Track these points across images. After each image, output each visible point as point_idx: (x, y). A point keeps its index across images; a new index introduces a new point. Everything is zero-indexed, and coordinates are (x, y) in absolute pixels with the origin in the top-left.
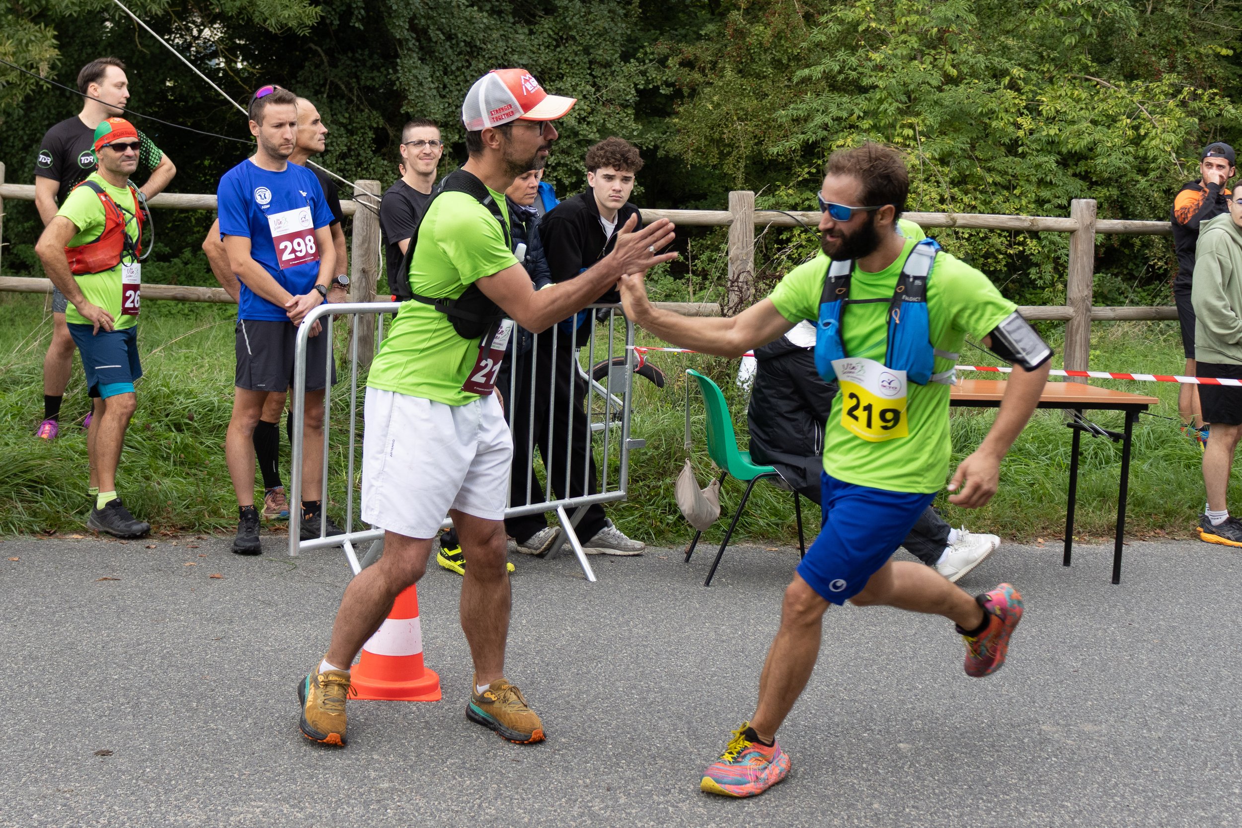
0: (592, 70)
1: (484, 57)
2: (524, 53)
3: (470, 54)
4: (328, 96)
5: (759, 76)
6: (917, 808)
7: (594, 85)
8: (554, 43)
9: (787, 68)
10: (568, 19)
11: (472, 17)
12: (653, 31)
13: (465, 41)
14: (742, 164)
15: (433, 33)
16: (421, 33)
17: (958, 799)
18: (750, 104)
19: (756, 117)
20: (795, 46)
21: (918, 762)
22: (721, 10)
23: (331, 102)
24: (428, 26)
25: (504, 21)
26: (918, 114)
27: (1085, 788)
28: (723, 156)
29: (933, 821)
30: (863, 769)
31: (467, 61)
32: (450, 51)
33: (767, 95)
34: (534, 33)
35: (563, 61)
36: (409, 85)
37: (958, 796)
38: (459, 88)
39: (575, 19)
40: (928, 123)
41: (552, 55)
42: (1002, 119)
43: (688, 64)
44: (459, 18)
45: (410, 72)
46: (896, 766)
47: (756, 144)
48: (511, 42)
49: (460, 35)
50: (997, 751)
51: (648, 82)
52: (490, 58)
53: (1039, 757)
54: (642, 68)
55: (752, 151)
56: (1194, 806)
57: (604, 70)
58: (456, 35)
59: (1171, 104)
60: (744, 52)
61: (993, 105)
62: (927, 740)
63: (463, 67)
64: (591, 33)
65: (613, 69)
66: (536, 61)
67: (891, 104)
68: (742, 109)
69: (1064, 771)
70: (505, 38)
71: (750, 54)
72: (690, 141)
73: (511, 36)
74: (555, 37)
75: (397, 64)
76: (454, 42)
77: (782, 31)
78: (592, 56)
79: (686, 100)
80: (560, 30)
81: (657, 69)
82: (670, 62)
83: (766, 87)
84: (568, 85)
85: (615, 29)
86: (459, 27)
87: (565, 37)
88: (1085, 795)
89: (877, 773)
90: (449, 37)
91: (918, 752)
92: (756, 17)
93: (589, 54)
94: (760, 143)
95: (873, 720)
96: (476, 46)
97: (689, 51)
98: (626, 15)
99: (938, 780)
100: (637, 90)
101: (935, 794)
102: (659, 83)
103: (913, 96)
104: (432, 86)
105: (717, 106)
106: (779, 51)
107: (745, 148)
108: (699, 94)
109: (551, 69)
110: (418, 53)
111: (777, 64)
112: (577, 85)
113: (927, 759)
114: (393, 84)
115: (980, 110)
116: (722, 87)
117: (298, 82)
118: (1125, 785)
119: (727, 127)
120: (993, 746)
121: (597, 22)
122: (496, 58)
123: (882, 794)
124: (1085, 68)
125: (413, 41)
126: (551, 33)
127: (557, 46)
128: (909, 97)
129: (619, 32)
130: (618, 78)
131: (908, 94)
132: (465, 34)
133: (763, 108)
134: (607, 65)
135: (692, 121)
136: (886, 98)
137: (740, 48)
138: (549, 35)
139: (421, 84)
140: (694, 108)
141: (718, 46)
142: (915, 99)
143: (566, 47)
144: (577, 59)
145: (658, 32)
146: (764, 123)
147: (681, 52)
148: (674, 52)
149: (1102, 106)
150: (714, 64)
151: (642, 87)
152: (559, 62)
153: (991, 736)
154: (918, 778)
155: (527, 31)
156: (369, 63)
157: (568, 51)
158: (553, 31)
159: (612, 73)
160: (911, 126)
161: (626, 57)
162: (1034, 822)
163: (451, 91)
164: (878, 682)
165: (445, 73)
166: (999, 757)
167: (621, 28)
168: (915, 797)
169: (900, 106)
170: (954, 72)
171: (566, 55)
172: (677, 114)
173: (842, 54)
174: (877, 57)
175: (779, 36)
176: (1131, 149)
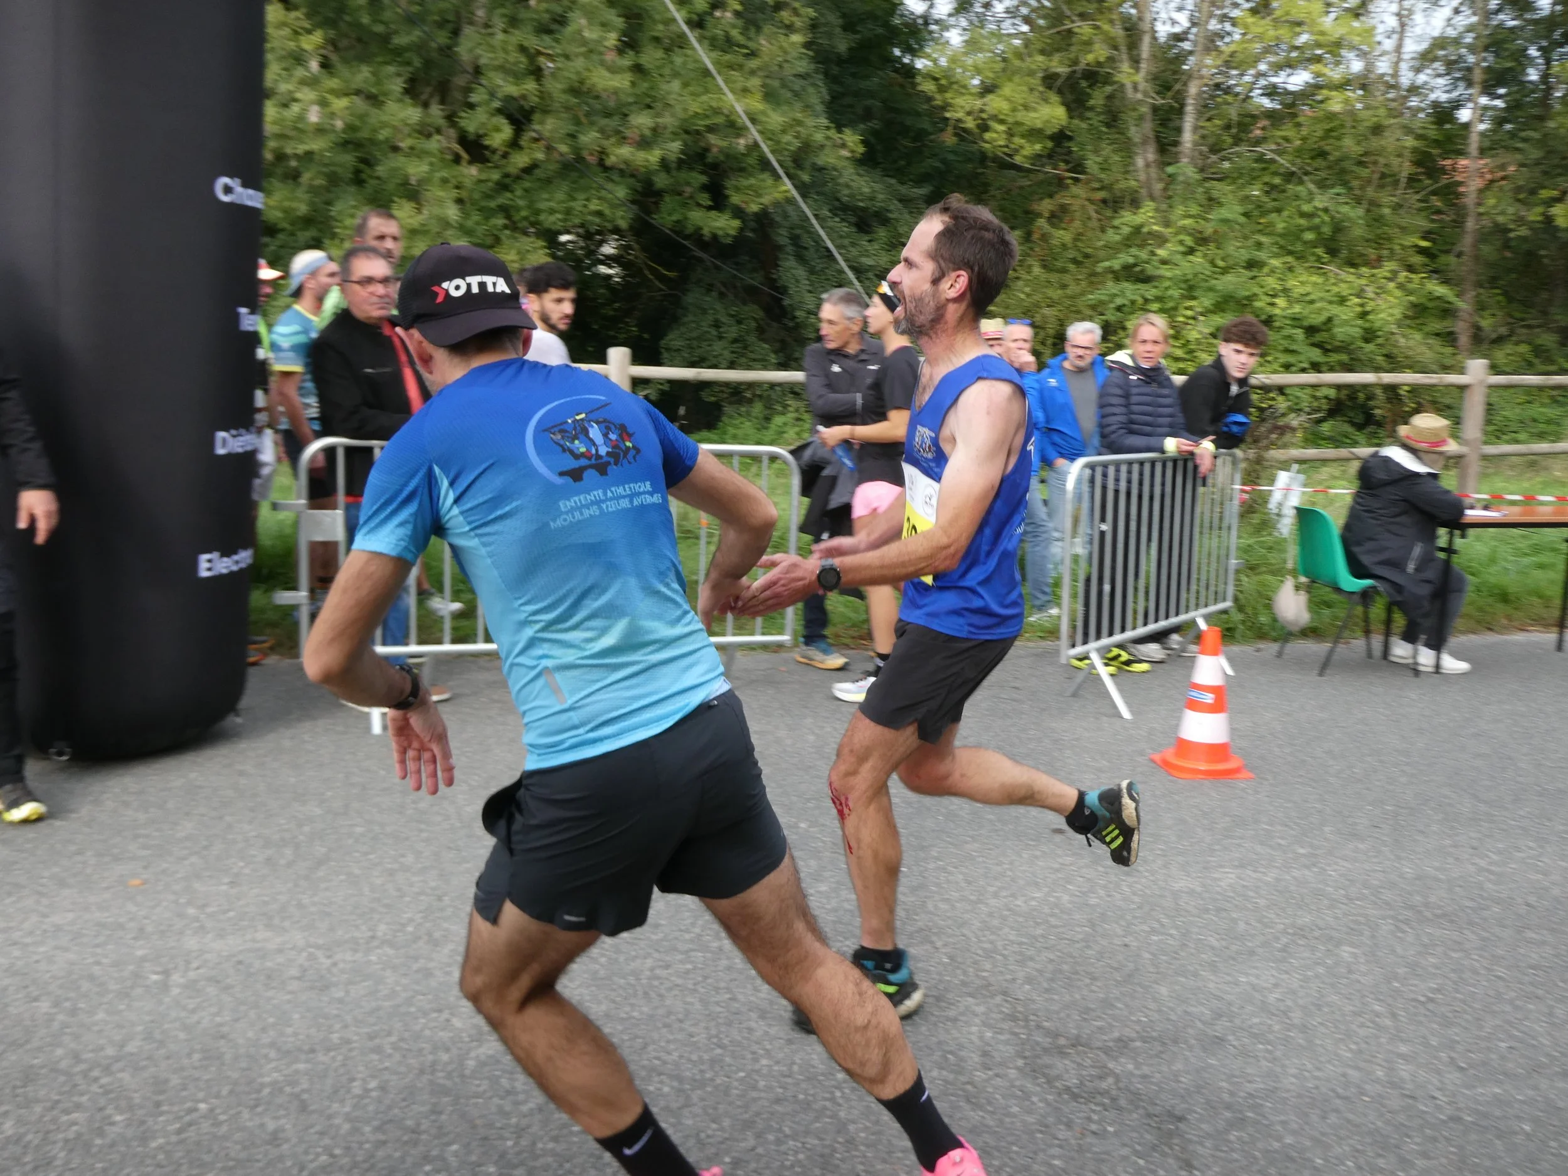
10: (899, 229)
16: (796, 240)
20: (1090, 247)
26: (1194, 298)
33: (1069, 286)
34: (873, 240)
36: (789, 282)
40: (1205, 305)
42: (1262, 300)
45: (789, 271)
59: (1392, 285)
60: (1048, 251)
61: (1256, 290)
67: (1174, 291)
71: (1054, 253)
73: (857, 242)
75: (778, 265)
83: (1068, 279)
92: (1057, 224)
106: (1076, 251)
110: (793, 256)
114: (775, 281)
115: (1243, 294)
116: (1031, 281)
124: (1319, 259)
128: (1189, 285)
131: (1188, 282)
136: (1171, 286)
149: (1335, 289)
169: (1182, 292)
170: (1221, 263)
173: (1134, 251)
174: (1162, 253)
175: (1078, 237)
176: (1360, 322)
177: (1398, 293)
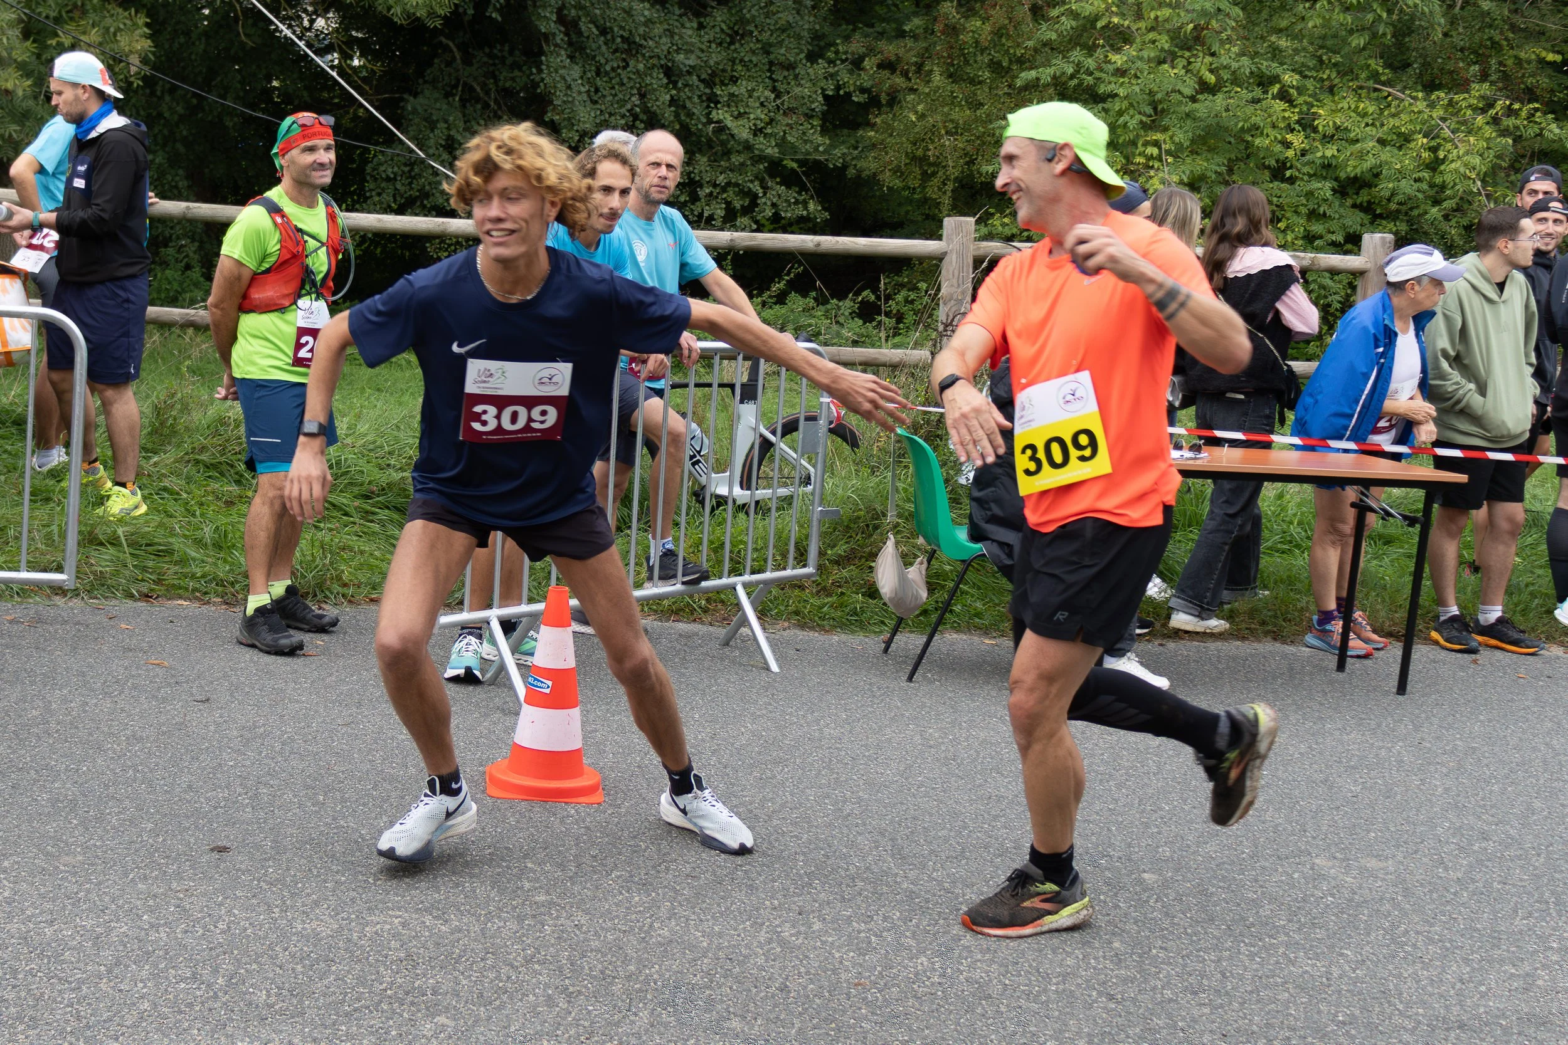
0: (772, 72)
1: (644, 55)
2: (692, 52)
3: (628, 51)
4: (461, 99)
5: (974, 81)
6: (1165, 949)
7: (774, 90)
8: (728, 39)
9: (1007, 72)
10: (745, 11)
12: (844, 27)
13: (622, 37)
14: (950, 187)
15: (585, 26)
16: (569, 25)
17: (1215, 941)
18: (962, 115)
19: (969, 130)
20: (1018, 45)
21: (1166, 896)
23: (464, 106)
24: (579, 18)
25: (669, 12)
26: (1165, 129)
27: (1369, 934)
28: (926, 177)
29: (1185, 966)
30: (1100, 901)
31: (624, 60)
32: (604, 48)
33: (982, 105)
34: (705, 27)
35: (737, 61)
36: (555, 87)
37: (1214, 937)
38: (613, 92)
39: (753, 12)
40: (1177, 140)
41: (724, 53)
42: (1268, 136)
43: (888, 66)
44: (616, 9)
45: (556, 72)
46: (1140, 899)
47: (967, 163)
48: (677, 38)
49: (616, 29)
50: (1261, 886)
51: (838, 88)
52: (651, 57)
53: (1313, 896)
54: (831, 70)
55: (962, 172)
56: (1502, 961)
57: (786, 73)
58: (611, 29)
59: (1480, 120)
60: (956, 52)
61: (1256, 120)
62: (1177, 870)
63: (619, 67)
64: (772, 28)
65: (797, 71)
66: (706, 62)
67: (1132, 117)
68: (952, 121)
69: (1342, 913)
70: (670, 33)
71: (964, 55)
72: (887, 158)
73: (676, 31)
74: (729, 32)
75: (541, 62)
76: (609, 37)
77: (1004, 27)
79: (884, 109)
80: (735, 24)
81: (851, 72)
82: (867, 63)
83: (982, 94)
84: (743, 90)
85: (800, 23)
86: (615, 20)
87: (741, 32)
88: (1368, 943)
89: (1117, 907)
90: (604, 31)
91: (1166, 884)
92: (971, 9)
93: (768, 53)
94: (972, 162)
95: (1111, 845)
96: (635, 42)
97: (889, 49)
98: (814, 7)
99: (1191, 918)
100: (826, 97)
101: (1187, 934)
102: (852, 89)
103: (1160, 107)
104: (583, 89)
105: (922, 117)
106: (998, 52)
107: (954, 168)
108: (900, 102)
109: (724, 71)
110: (566, 50)
111: (996, 67)
112: (754, 90)
113: (1178, 893)
114: (536, 86)
115: (1240, 125)
116: (928, 94)
117: (425, 82)
118: (1417, 933)
119: (933, 142)
120: (1256, 881)
121: (780, 15)
122: (659, 58)
123: (1123, 931)
124: (1374, 76)
125: (562, 36)
126: (724, 27)
127: (732, 43)
128: (1155, 109)
129: (806, 27)
130: (803, 82)
131: (1154, 105)
132: (622, 28)
133: (977, 120)
134: (790, 67)
135: (891, 135)
136: (1127, 109)
137: (952, 48)
138: (722, 30)
139: (569, 87)
140: (893, 119)
141: (925, 45)
142: (1163, 110)
143: (742, 45)
144: (754, 59)
145: (851, 27)
146: (978, 138)
147: (880, 51)
148: (871, 51)
149: (1393, 122)
150: (919, 67)
151: (831, 93)
152: (733, 61)
153: (1254, 868)
154: (1167, 914)
155: (695, 25)
156: (509, 60)
157: (743, 50)
158: (728, 26)
159: (796, 77)
160: (1156, 144)
161: (812, 58)
162: (1306, 972)
163: (604, 96)
164: (1116, 800)
165: (598, 73)
166: (1263, 893)
168: (1164, 936)
169: (1144, 119)
170: (1211, 79)
171: (742, 54)
172: (873, 126)
173: (1077, 55)
174: (1118, 59)
175: (999, 33)
176: (1426, 175)
177: (1489, 131)
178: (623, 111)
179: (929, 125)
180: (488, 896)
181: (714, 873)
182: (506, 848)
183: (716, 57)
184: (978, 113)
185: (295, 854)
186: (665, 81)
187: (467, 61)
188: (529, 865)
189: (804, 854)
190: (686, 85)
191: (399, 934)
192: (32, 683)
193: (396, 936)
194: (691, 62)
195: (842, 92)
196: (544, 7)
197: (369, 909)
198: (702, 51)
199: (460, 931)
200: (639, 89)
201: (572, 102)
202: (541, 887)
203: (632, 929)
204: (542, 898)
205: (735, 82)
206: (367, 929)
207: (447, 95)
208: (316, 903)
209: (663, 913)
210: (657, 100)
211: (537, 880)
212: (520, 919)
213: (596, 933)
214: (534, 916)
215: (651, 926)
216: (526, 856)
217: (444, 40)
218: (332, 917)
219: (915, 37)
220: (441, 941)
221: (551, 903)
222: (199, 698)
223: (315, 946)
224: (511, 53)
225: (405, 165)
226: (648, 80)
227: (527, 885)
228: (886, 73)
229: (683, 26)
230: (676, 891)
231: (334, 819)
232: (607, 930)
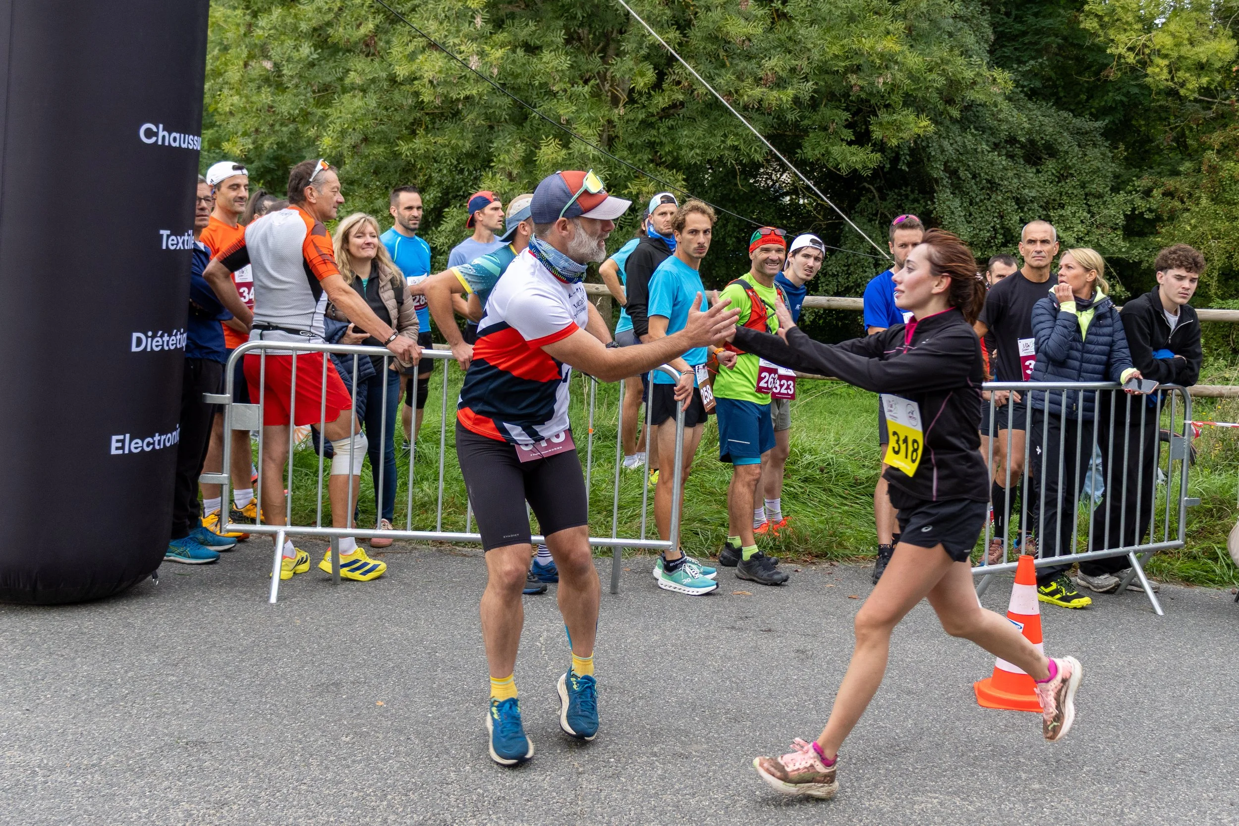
0: (1087, 200)
1: (1001, 191)
2: (1033, 188)
3: (991, 189)
4: (880, 223)
5: (1230, 203)
7: (1089, 212)
8: (1057, 180)
10: (1068, 161)
11: (993, 160)
13: (986, 179)
14: (1215, 274)
15: (962, 173)
16: (953, 173)
18: (1223, 225)
19: (1228, 236)
22: (1190, 151)
23: (882, 227)
25: (1017, 163)
31: (988, 194)
32: (975, 187)
35: (1064, 194)
39: (1074, 161)
41: (1055, 188)
43: (1170, 194)
44: (983, 161)
45: (944, 203)
47: (1227, 258)
48: (1023, 179)
49: (982, 175)
51: (1134, 209)
52: (1006, 192)
54: (1128, 198)
55: (1224, 264)
57: (1097, 200)
58: (979, 174)
60: (1217, 184)
63: (985, 199)
64: (1087, 171)
65: (1105, 199)
66: (1042, 194)
68: (1216, 230)
70: (1018, 176)
71: (1222, 185)
74: (1058, 175)
75: (934, 197)
76: (978, 180)
78: (1087, 190)
79: (1167, 223)
80: (1061, 169)
81: (1142, 198)
82: (1155, 191)
84: (1068, 212)
85: (1106, 168)
86: (982, 168)
87: (1065, 174)
90: (974, 177)
92: (1227, 155)
93: (1084, 188)
96: (995, 183)
97: (1170, 184)
98: (1113, 157)
100: (1126, 215)
102: (1144, 210)
105: (1194, 227)
107: (1218, 261)
108: (1178, 218)
109: (1054, 200)
112: (1076, 212)
114: (931, 212)
116: (1198, 212)
117: (856, 212)
119: (1203, 244)
121: (1092, 163)
122: (1012, 192)
125: (947, 180)
127: (1059, 182)
129: (1109, 170)
130: (1109, 206)
132: (986, 173)
133: (1234, 228)
134: (1100, 196)
137: (1214, 181)
138: (1053, 174)
139: (953, 213)
140: (1174, 229)
141: (1194, 179)
143: (1066, 183)
144: (1075, 192)
146: (1234, 240)
147: (1163, 184)
148: (1157, 185)
150: (1191, 195)
151: (1129, 213)
152: (1061, 195)
155: (1035, 170)
156: (912, 197)
157: (1069, 185)
158: (1056, 171)
159: (1104, 203)
161: (1115, 190)
163: (976, 218)
165: (971, 204)
167: (1113, 168)
171: (1067, 189)
172: (1159, 234)
178: (988, 227)
179: (1200, 233)
180: (997, 784)
181: (1159, 770)
182: (1002, 746)
183: (1050, 190)
184: (1234, 224)
185: (853, 748)
186: (1016, 207)
187: (883, 198)
188: (1022, 760)
189: (1222, 757)
190: (1029, 210)
191: (939, 811)
192: (651, 616)
193: (937, 812)
194: (1033, 194)
195: (1137, 212)
196: (936, 161)
197: (914, 791)
198: (1040, 187)
199: (983, 810)
200: (999, 213)
201: (955, 223)
202: (1034, 778)
203: (1108, 814)
204: (1036, 786)
205: (1063, 208)
206: (915, 807)
207: (870, 220)
208: (875, 785)
209: (1129, 800)
210: (1011, 220)
211: (1030, 772)
212: (1025, 802)
213: (1083, 815)
214: (1034, 800)
215: (1122, 811)
216: (1018, 753)
217: (866, 185)
218: (888, 796)
219: (1187, 175)
220: (971, 818)
221: (1044, 791)
222: (764, 629)
223: (881, 819)
224: (912, 192)
225: (845, 266)
226: (1004, 207)
227: (1024, 776)
228: (1168, 199)
229: (1026, 172)
230: (1134, 784)
231: (875, 721)
232: (1090, 813)
